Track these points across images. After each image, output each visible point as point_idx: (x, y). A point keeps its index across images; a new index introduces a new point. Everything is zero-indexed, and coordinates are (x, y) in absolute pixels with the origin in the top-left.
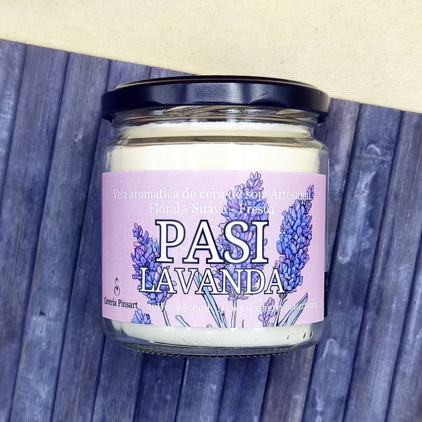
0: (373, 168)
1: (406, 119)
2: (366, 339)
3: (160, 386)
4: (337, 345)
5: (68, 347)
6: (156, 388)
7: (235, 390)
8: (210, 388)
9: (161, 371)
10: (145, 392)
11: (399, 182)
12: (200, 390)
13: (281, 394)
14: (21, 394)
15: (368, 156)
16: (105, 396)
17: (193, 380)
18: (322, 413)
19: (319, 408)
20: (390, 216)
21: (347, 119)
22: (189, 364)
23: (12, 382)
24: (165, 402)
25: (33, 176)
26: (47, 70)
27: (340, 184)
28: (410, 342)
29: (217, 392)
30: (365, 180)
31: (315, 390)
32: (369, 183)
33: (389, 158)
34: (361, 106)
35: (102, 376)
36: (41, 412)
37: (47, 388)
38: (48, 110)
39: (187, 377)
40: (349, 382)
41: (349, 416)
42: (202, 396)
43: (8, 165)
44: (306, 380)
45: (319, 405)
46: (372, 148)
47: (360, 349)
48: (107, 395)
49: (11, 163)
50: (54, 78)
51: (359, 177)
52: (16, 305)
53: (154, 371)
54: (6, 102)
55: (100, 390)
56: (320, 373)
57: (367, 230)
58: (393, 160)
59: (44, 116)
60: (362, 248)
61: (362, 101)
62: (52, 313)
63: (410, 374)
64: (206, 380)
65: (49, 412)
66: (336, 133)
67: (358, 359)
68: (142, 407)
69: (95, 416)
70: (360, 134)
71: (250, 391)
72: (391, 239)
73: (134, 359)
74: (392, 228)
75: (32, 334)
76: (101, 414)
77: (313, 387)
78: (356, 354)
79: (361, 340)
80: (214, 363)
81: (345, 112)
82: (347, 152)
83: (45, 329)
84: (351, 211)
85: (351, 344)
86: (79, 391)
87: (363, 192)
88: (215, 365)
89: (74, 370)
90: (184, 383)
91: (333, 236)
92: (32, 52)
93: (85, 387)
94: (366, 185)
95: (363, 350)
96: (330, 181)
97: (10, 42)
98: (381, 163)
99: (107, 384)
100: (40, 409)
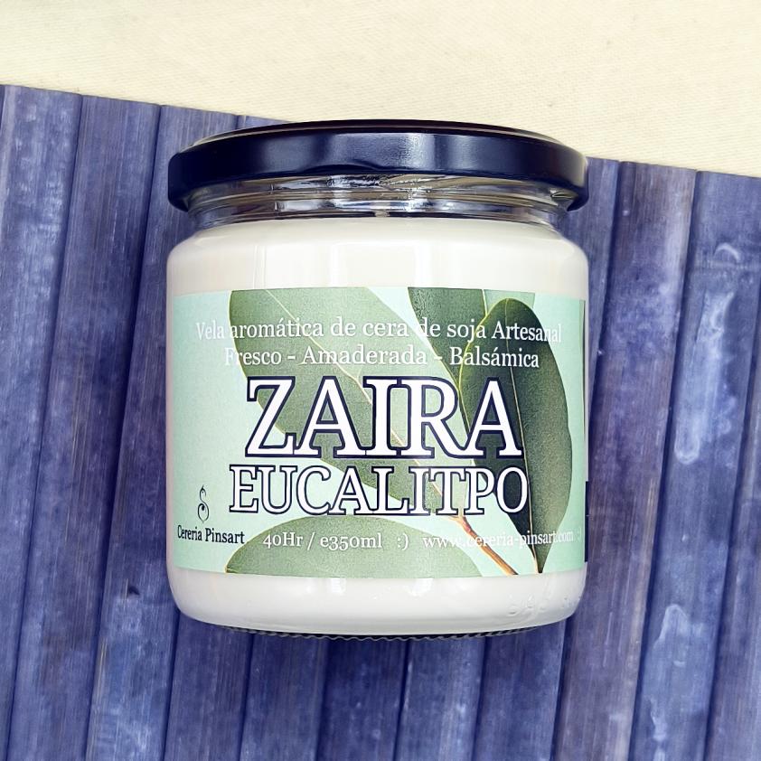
0: (729, 285)
2: (736, 601)
3: (361, 714)
4: (686, 616)
5: (185, 651)
6: (353, 717)
7: (502, 713)
8: (455, 710)
9: (360, 685)
10: (332, 726)
12: (436, 715)
13: (588, 713)
14: (100, 744)
15: (718, 265)
17: (421, 698)
18: (666, 746)
19: (660, 735)
21: (676, 200)
22: (414, 668)
23: (83, 723)
24: (372, 743)
25: (106, 336)
26: (121, 140)
27: (671, 319)
29: (467, 719)
30: (715, 311)
31: (650, 703)
32: (723, 315)
33: (756, 267)
34: (699, 175)
35: (252, 702)
37: (148, 732)
38: (127, 212)
39: (411, 692)
40: (711, 682)
41: (714, 747)
42: (440, 728)
43: (56, 318)
44: (631, 684)
45: (658, 730)
46: (723, 251)
47: (728, 619)
48: (262, 735)
49: (61, 314)
50: (135, 154)
51: (704, 304)
52: (84, 578)
53: (347, 685)
54: (48, 202)
55: (249, 727)
56: (657, 670)
57: (725, 400)
59: (120, 222)
61: (701, 167)
62: (152, 589)
64: (446, 698)
66: (657, 226)
67: (725, 638)
68: (327, 755)
70: (700, 226)
71: (530, 713)
73: (311, 665)
75: (115, 630)
77: (645, 696)
78: (721, 631)
79: (729, 604)
80: (459, 665)
81: (671, 189)
82: (681, 260)
83: (139, 620)
84: (693, 366)
85: (710, 613)
86: (209, 731)
87: (714, 331)
88: (461, 669)
89: (199, 694)
90: (406, 706)
91: (663, 414)
92: (93, 109)
93: (221, 725)
94: (719, 318)
95: (734, 622)
96: (652, 314)
97: (50, 92)
98: (742, 277)
99: (262, 716)
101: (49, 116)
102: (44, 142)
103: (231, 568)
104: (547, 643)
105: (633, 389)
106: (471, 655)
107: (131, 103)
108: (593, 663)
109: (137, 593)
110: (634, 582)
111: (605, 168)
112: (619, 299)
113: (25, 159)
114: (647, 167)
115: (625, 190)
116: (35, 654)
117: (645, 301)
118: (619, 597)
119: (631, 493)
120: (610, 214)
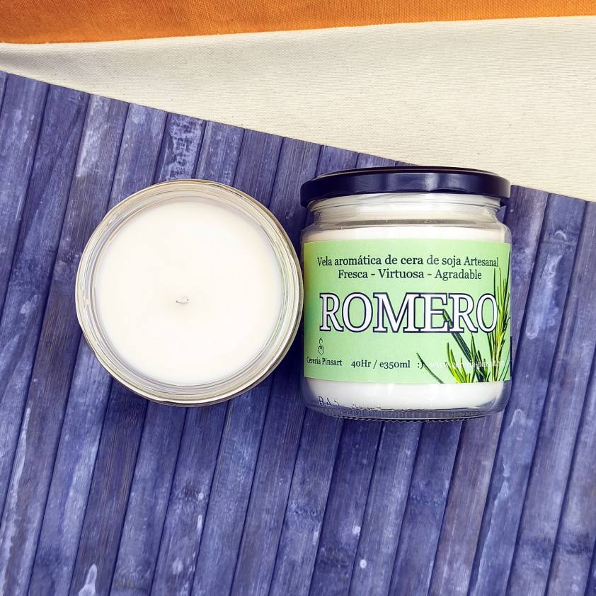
0: (560, 252)
1: (590, 209)
2: (550, 410)
3: (358, 451)
4: (524, 415)
5: (272, 411)
6: (354, 452)
7: (428, 456)
8: (405, 453)
9: (359, 436)
10: (343, 456)
11: (583, 265)
12: (395, 455)
13: (471, 460)
14: (226, 455)
15: (558, 241)
16: (306, 460)
17: (388, 445)
18: (509, 479)
19: (506, 474)
20: (574, 296)
21: (537, 207)
22: (386, 430)
23: (218, 444)
24: (362, 465)
26: (262, 153)
27: (530, 266)
28: (592, 414)
29: (411, 457)
30: (552, 263)
31: (503, 457)
32: (556, 266)
33: (574, 243)
34: (550, 195)
35: (304, 440)
36: (243, 473)
37: (250, 451)
38: (262, 189)
39: (384, 442)
40: (534, 450)
41: (533, 482)
42: (397, 461)
44: (495, 447)
45: (505, 471)
46: (558, 234)
47: (545, 419)
48: (307, 458)
50: (269, 160)
51: (546, 260)
53: (352, 436)
55: (301, 453)
56: (507, 441)
57: (553, 309)
58: (578, 246)
59: (258, 194)
61: (550, 191)
63: (591, 444)
64: (401, 446)
65: (252, 473)
66: (527, 219)
67: (543, 428)
68: (339, 470)
69: (295, 478)
70: (548, 220)
71: (443, 457)
72: (575, 318)
74: (576, 308)
76: (300, 477)
77: (500, 454)
78: (542, 424)
79: (546, 411)
80: (408, 430)
81: (535, 201)
82: (537, 237)
84: (539, 291)
85: (536, 415)
86: (281, 453)
87: (551, 274)
88: (410, 432)
89: (277, 434)
90: (380, 449)
91: (521, 313)
92: (250, 136)
93: (287, 451)
94: (553, 267)
95: (548, 421)
96: (520, 262)
97: (230, 126)
98: (566, 248)
99: (308, 448)
100: (243, 470)
101: (228, 138)
102: (224, 150)
106: (416, 426)
107: (269, 134)
108: (476, 436)
113: (214, 158)
114: (524, 189)
115: (512, 199)
117: (517, 256)
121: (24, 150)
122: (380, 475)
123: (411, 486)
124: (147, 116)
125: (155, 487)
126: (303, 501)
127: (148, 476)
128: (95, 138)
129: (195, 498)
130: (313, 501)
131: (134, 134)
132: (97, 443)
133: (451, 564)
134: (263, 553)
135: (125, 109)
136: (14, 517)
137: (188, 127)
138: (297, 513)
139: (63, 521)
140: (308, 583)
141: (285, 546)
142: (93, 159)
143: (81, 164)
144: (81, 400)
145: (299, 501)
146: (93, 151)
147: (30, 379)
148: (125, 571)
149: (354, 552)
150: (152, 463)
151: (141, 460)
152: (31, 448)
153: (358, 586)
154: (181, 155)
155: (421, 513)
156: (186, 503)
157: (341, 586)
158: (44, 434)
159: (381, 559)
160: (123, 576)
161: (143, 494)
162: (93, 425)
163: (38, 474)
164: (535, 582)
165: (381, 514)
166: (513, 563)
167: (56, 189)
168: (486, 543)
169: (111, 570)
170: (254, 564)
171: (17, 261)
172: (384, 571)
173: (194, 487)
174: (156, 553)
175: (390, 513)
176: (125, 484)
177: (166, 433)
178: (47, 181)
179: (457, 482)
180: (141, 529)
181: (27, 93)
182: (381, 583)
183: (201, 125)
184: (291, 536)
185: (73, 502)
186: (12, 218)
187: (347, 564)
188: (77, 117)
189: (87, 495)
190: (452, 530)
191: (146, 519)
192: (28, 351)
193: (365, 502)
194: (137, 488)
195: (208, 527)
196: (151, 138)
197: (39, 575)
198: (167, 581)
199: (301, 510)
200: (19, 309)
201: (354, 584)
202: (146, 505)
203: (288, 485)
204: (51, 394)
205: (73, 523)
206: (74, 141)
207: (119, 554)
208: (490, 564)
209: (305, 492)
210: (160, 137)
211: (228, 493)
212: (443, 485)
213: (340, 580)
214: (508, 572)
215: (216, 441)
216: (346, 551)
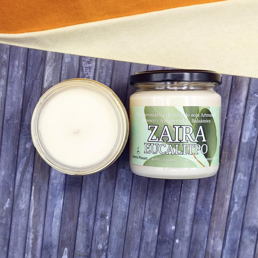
0: (256, 103)
2: (254, 172)
3: (172, 195)
4: (243, 175)
5: (135, 181)
6: (170, 195)
7: (202, 195)
8: (192, 195)
9: (172, 189)
10: (166, 198)
12: (188, 195)
13: (221, 196)
14: (116, 200)
15: (254, 99)
16: (150, 198)
17: (185, 192)
18: (237, 203)
19: (236, 201)
21: (245, 84)
22: (184, 185)
24: (174, 201)
26: (122, 70)
27: (243, 111)
29: (195, 197)
30: (253, 108)
31: (234, 194)
34: (250, 78)
35: (149, 192)
37: (126, 198)
38: (123, 86)
39: (183, 191)
40: (248, 189)
41: (248, 203)
42: (189, 198)
44: (230, 189)
45: (236, 199)
46: (255, 96)
47: (252, 176)
50: (125, 73)
51: (250, 108)
53: (169, 189)
55: (148, 197)
56: (236, 187)
57: (254, 129)
59: (122, 88)
60: (252, 136)
61: (251, 77)
62: (127, 168)
64: (190, 192)
65: (128, 207)
66: (240, 90)
67: (251, 180)
68: (165, 203)
69: (146, 208)
70: (250, 90)
71: (208, 195)
73: (161, 184)
75: (120, 176)
76: (148, 207)
77: (233, 192)
79: (252, 173)
80: (193, 185)
81: (244, 82)
82: (245, 98)
83: (125, 174)
84: (247, 121)
85: (248, 175)
86: (140, 198)
87: (252, 113)
89: (137, 190)
90: (182, 193)
91: (240, 132)
92: (116, 63)
93: (142, 197)
94: (253, 111)
96: (238, 109)
97: (107, 60)
99: (151, 195)
100: (124, 206)
101: (107, 65)
102: (106, 71)
103: (144, 165)
104: (212, 181)
105: (233, 126)
106: (196, 183)
107: (125, 62)
108: (222, 185)
109: (125, 168)
110: (232, 168)
111: (229, 77)
112: (231, 106)
113: (102, 74)
114: (239, 77)
115: (233, 82)
116: (103, 181)
117: (237, 107)
118: (228, 171)
119: (232, 149)
120: (230, 87)
121: (20, 78)
122: (182, 204)
123: (195, 208)
124: (71, 58)
125: (88, 215)
126: (150, 217)
127: (85, 211)
128: (50, 70)
129: (105, 218)
130: (154, 217)
131: (66, 67)
132: (63, 199)
133: (214, 239)
134: (135, 239)
135: (62, 56)
136: (32, 230)
137: (89, 62)
138: (148, 222)
139: (52, 231)
140: (154, 250)
141: (144, 236)
142: (50, 79)
143: (45, 82)
144: (54, 182)
145: (149, 217)
146: (50, 76)
147: (33, 174)
148: (79, 250)
149: (173, 236)
150: (86, 205)
151: (81, 205)
152: (36, 203)
153: (175, 251)
154: (87, 74)
155: (200, 219)
156: (101, 221)
157: (168, 251)
158: (41, 196)
159: (185, 239)
160: (78, 252)
161: (84, 219)
162: (60, 191)
163: (40, 213)
164: (251, 244)
165: (183, 221)
166: (241, 237)
167: (36, 93)
168: (229, 230)
169: (73, 249)
170: (132, 244)
171: (22, 126)
172: (186, 244)
173: (104, 214)
174: (91, 242)
175: (187, 220)
176: (76, 215)
177: (91, 193)
178: (32, 91)
179: (215, 205)
180: (84, 233)
181: (19, 53)
182: (185, 249)
183: (95, 60)
184: (146, 231)
185: (55, 223)
186: (18, 108)
187: (170, 241)
188: (42, 62)
189: (60, 220)
190: (214, 226)
191: (86, 228)
192: (31, 163)
193: (176, 216)
194: (81, 216)
195: (111, 230)
196: (74, 68)
197: (44, 253)
198: (96, 253)
199: (149, 221)
200: (25, 146)
201: (174, 250)
202: (85, 223)
203: (143, 211)
204: (42, 180)
205: (56, 232)
206: (41, 72)
207: (76, 243)
208: (231, 238)
209: (151, 213)
210: (78, 67)
211: (119, 216)
212: (209, 207)
213: (167, 248)
214: (239, 241)
215: (112, 195)
216: (170, 236)
